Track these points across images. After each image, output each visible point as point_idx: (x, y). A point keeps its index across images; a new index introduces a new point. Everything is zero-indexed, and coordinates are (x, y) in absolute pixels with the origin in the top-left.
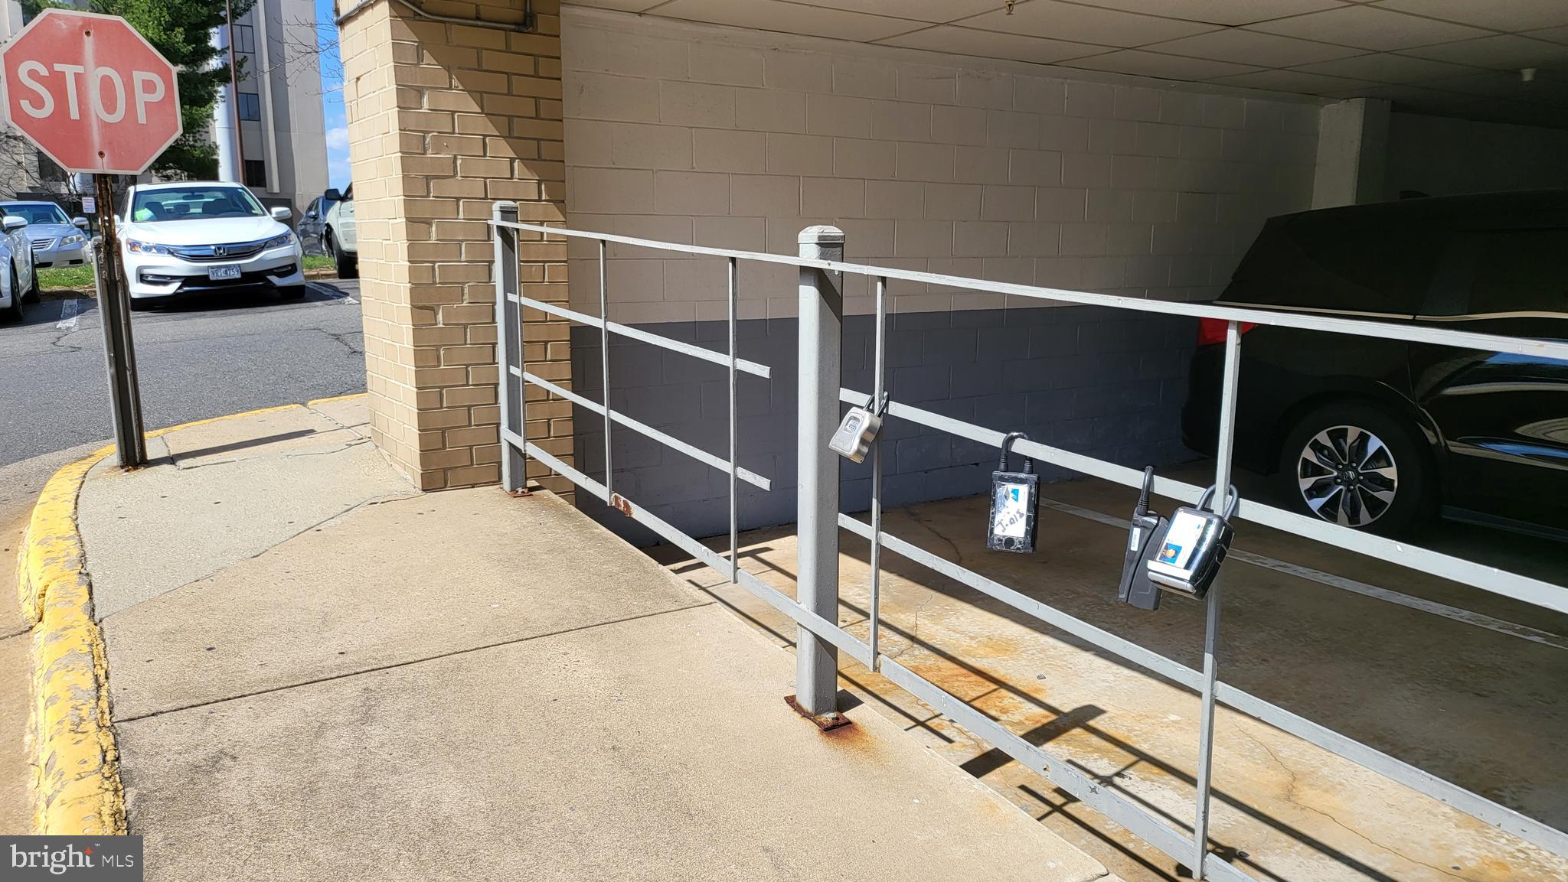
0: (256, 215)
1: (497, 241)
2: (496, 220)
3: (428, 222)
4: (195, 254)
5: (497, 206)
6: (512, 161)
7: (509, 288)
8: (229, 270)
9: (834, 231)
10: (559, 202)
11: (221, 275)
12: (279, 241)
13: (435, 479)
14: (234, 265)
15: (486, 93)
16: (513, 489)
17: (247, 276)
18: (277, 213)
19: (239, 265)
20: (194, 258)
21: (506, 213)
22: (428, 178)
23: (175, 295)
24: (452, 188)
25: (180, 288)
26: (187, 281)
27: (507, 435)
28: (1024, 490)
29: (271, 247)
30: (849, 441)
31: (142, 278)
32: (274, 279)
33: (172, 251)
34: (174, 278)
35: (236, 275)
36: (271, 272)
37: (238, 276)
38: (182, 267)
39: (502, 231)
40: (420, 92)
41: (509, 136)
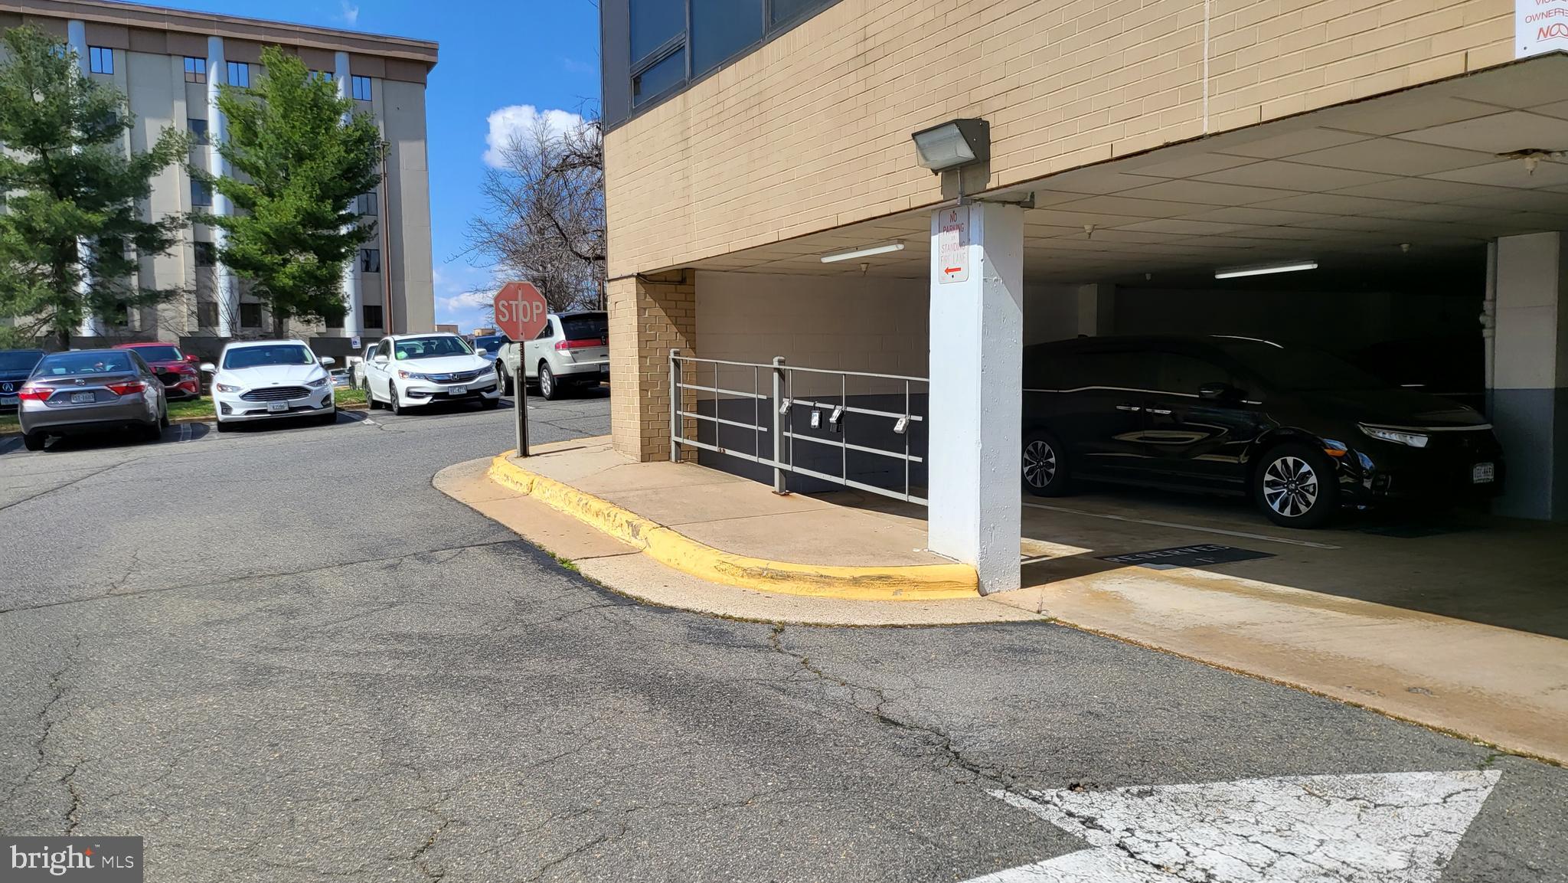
0: (467, 354)
1: (672, 364)
2: (672, 356)
3: (646, 357)
4: (441, 379)
5: (672, 350)
6: (677, 333)
7: (677, 380)
8: (458, 389)
9: (782, 358)
10: (693, 349)
11: (456, 392)
12: (486, 370)
13: (646, 457)
14: (463, 386)
15: (669, 308)
16: (676, 461)
17: (471, 392)
18: (479, 352)
19: (466, 386)
20: (440, 382)
21: (676, 353)
22: (647, 341)
23: (428, 404)
24: (654, 344)
25: (431, 400)
26: (436, 395)
27: (674, 438)
28: (818, 414)
29: (483, 374)
30: (784, 409)
31: (409, 394)
32: (484, 394)
33: (426, 377)
34: (428, 394)
35: (464, 391)
36: (483, 389)
37: (465, 392)
38: (433, 387)
39: (674, 360)
40: (645, 309)
41: (675, 324)
